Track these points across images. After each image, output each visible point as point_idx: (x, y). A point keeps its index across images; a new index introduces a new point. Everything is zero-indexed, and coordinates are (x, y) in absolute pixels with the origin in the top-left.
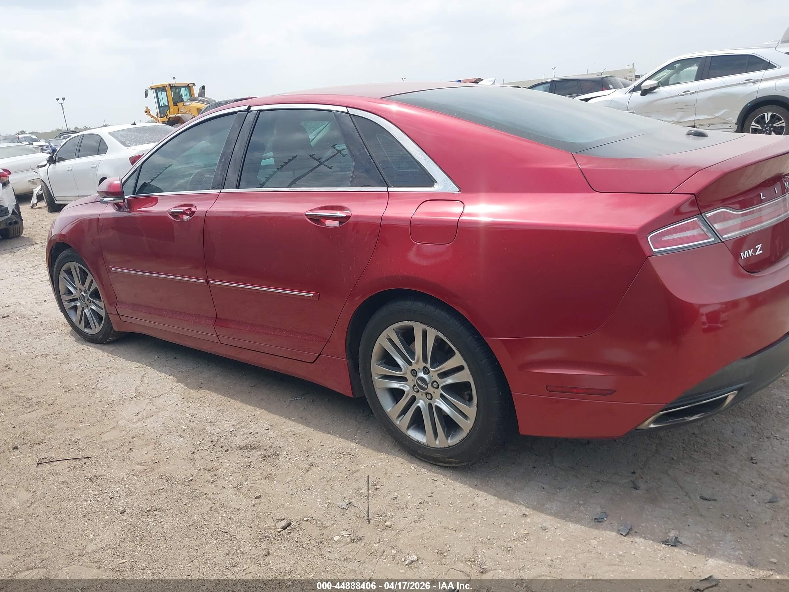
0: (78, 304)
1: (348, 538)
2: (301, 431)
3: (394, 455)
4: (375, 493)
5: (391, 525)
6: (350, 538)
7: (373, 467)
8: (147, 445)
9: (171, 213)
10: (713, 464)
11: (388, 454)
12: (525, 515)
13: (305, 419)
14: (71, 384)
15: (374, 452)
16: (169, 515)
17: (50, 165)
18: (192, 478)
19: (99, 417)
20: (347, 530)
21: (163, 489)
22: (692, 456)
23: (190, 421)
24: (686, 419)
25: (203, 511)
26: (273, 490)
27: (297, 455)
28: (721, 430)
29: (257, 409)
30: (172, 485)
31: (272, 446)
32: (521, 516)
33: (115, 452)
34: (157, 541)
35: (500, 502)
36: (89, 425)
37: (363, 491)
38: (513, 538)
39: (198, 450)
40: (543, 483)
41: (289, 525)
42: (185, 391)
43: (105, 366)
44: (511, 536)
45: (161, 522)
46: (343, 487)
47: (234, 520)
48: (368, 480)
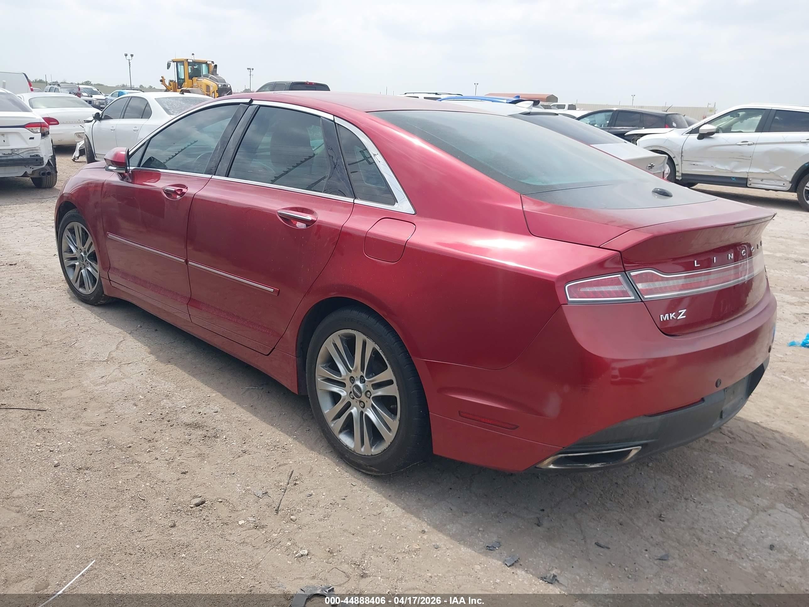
0: (77, 264)
1: (252, 524)
2: (247, 419)
3: (324, 456)
4: (293, 487)
5: (296, 519)
6: (254, 524)
7: (301, 463)
8: (101, 408)
9: (166, 191)
10: (622, 515)
11: (320, 454)
12: (424, 532)
13: (255, 408)
14: (52, 339)
15: (308, 450)
16: (98, 476)
17: (95, 122)
18: (130, 445)
19: (66, 374)
20: (254, 517)
21: (101, 450)
22: (606, 504)
23: (149, 392)
24: (586, 466)
25: (130, 477)
26: (200, 469)
27: (235, 441)
28: (644, 484)
29: (213, 392)
30: (110, 449)
31: (215, 428)
32: (420, 531)
33: (69, 410)
34: (78, 497)
35: (405, 515)
36: (54, 380)
37: (282, 484)
38: (403, 551)
39: (146, 420)
40: (453, 505)
41: (203, 502)
42: (154, 363)
43: (89, 327)
44: (402, 548)
45: (88, 481)
46: (266, 477)
47: (155, 490)
48: (291, 475)
